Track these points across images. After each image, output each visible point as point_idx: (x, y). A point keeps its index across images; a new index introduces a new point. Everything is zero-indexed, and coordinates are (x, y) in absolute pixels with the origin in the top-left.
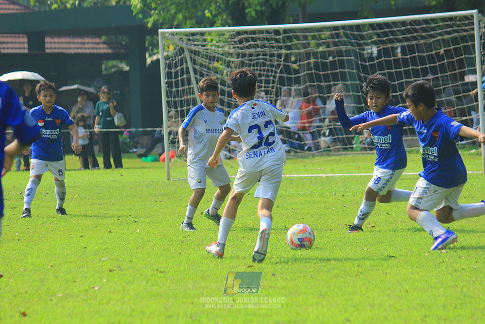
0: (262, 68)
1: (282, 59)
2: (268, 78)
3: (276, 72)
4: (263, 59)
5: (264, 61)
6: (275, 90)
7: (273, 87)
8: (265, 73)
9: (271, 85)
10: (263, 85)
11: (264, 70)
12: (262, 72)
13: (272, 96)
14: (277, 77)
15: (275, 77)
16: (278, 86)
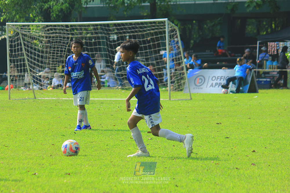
0: (59, 44)
1: (69, 40)
2: (62, 49)
3: (66, 46)
4: (60, 39)
5: (60, 41)
6: (65, 55)
7: (64, 54)
8: (60, 47)
9: (63, 53)
10: (59, 52)
11: (60, 45)
12: (59, 46)
13: (64, 58)
14: (67, 49)
15: (65, 49)
16: (67, 53)
